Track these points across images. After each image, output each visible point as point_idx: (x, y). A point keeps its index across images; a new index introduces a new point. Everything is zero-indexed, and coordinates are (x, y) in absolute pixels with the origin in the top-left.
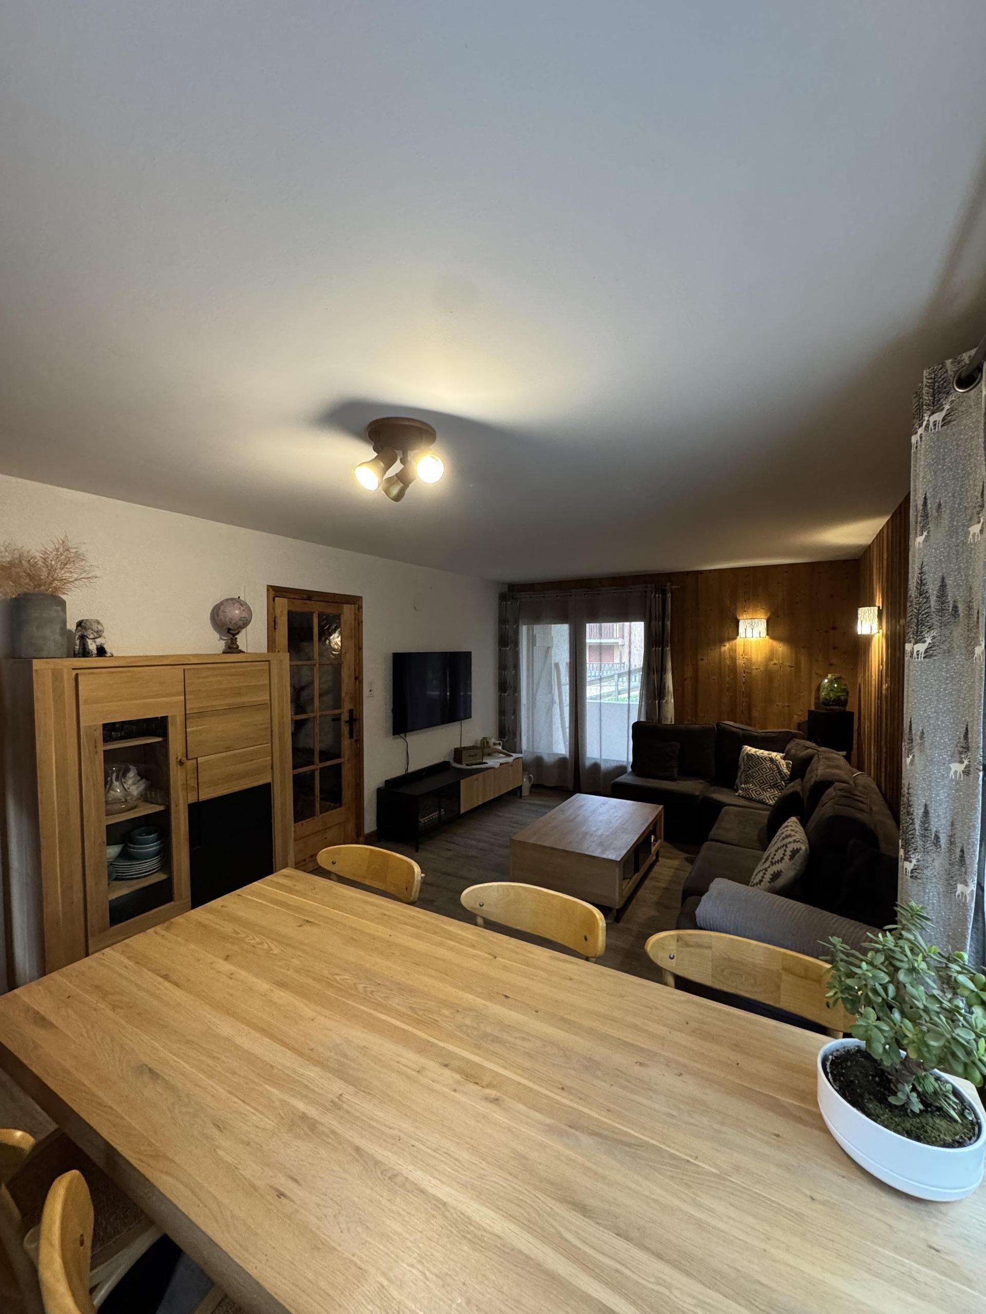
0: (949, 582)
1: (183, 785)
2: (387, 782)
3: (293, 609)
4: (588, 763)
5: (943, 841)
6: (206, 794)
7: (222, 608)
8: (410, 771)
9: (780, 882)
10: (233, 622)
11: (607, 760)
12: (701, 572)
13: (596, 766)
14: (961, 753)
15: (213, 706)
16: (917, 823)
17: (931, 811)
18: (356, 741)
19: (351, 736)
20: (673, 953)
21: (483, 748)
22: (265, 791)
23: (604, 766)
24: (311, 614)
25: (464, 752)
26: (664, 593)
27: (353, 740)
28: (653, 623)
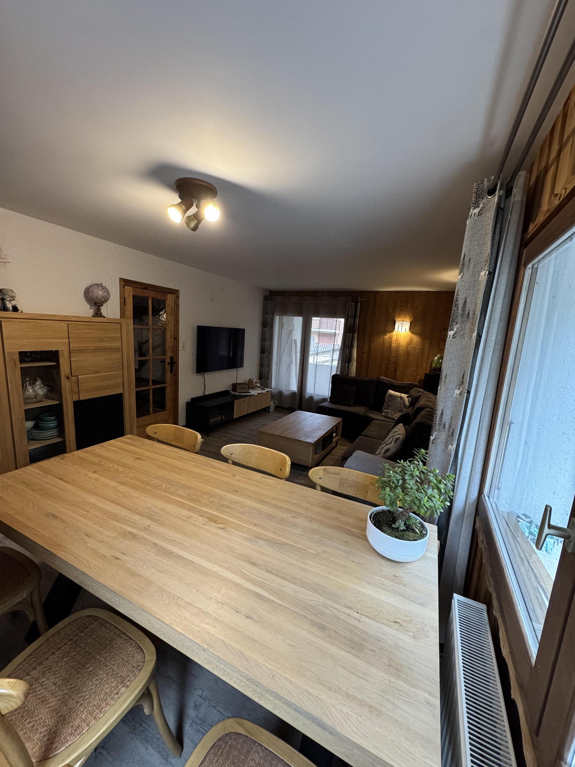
0: (468, 300)
1: (70, 390)
2: (192, 399)
3: (136, 294)
4: (307, 396)
5: (447, 426)
6: (84, 397)
7: (91, 289)
8: (206, 394)
9: (389, 454)
10: (98, 298)
11: (317, 395)
12: (379, 292)
13: (311, 398)
14: (460, 385)
15: (86, 347)
16: (438, 418)
17: (444, 412)
18: (175, 375)
19: (171, 372)
20: (322, 476)
21: (249, 385)
22: (118, 399)
23: (315, 398)
24: (147, 298)
25: (238, 386)
27: (173, 374)
28: (349, 319)
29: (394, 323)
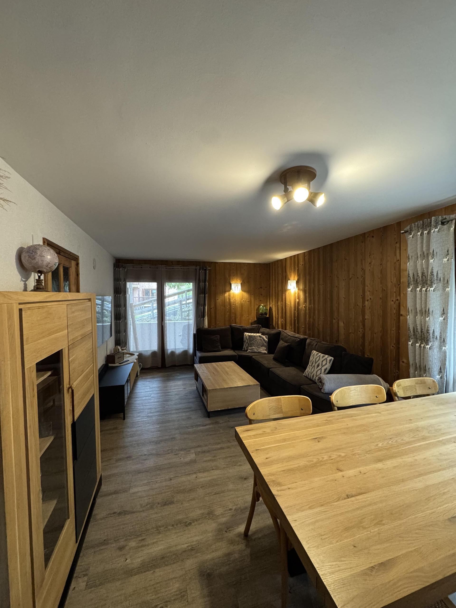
0: (439, 272)
1: (69, 411)
4: (169, 352)
5: (438, 338)
6: (77, 414)
11: (178, 349)
13: (173, 353)
14: (442, 315)
15: (77, 337)
16: (431, 335)
23: (177, 352)
26: (205, 270)
29: (231, 285)
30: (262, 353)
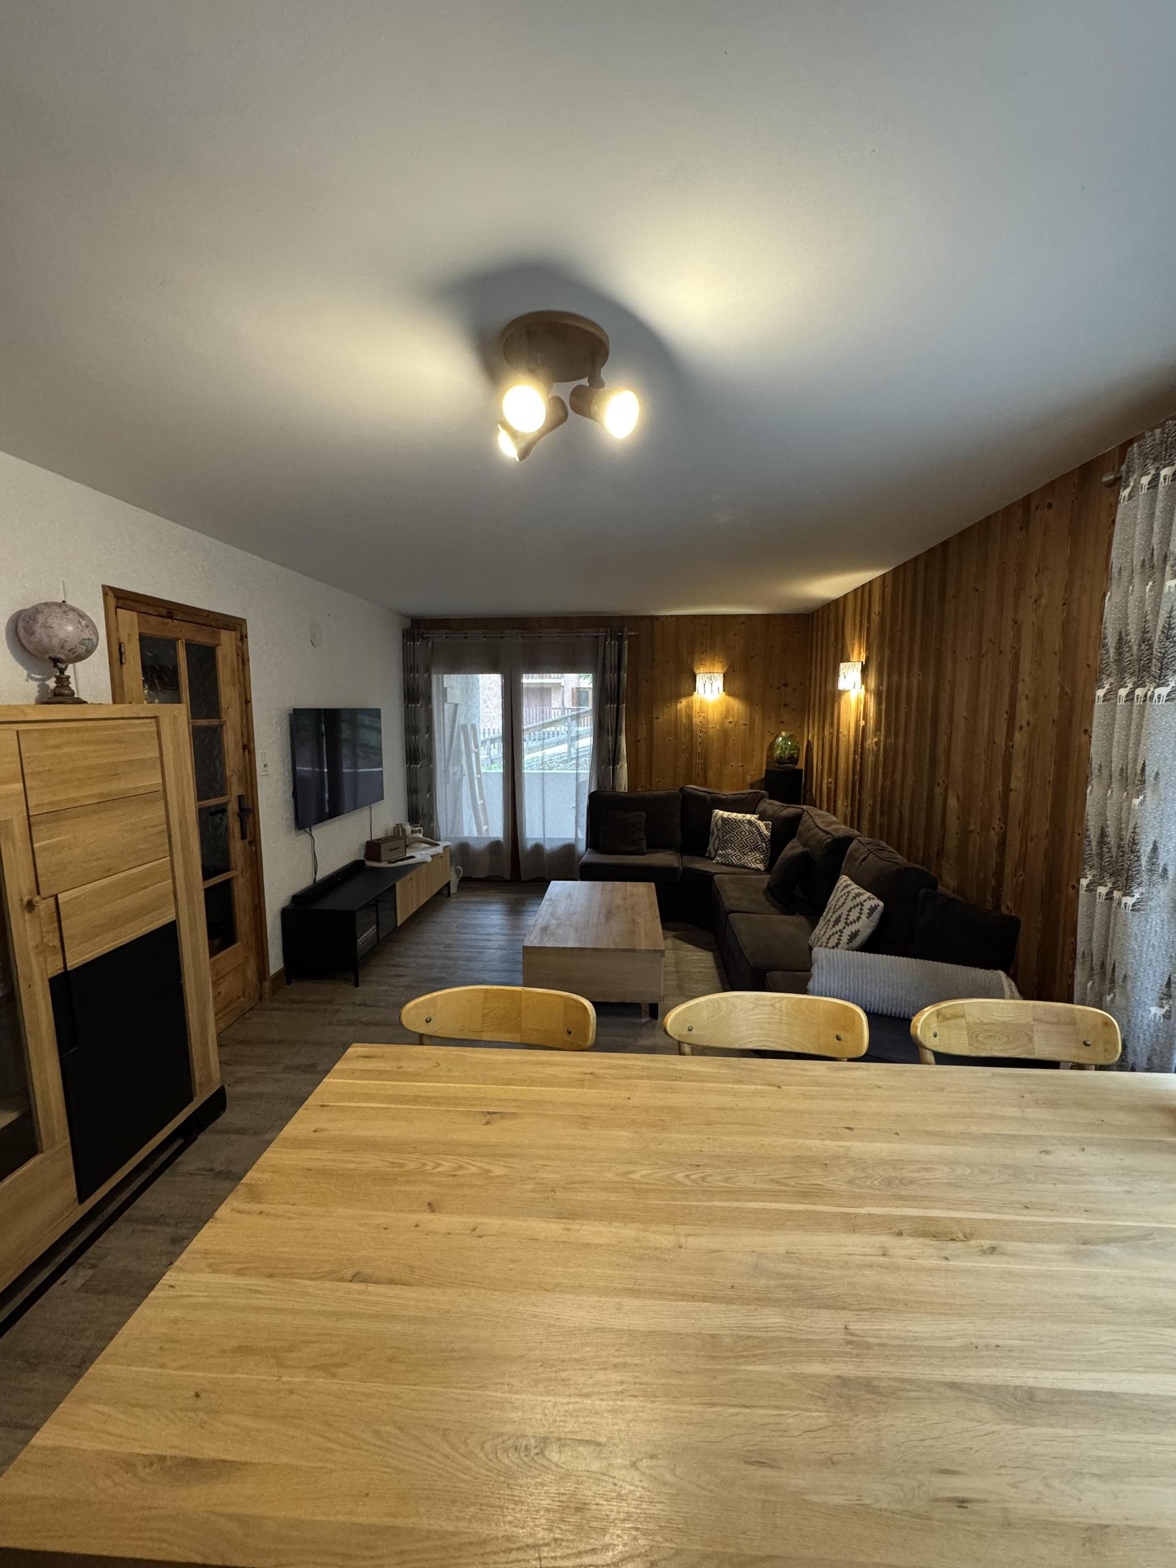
1: (37, 947)
2: (295, 898)
3: (147, 632)
4: (529, 845)
6: (78, 956)
8: (319, 877)
10: (68, 647)
11: (552, 839)
12: (657, 618)
13: (538, 848)
15: (75, 800)
18: (250, 843)
19: (243, 837)
20: (936, 1030)
21: (397, 836)
22: (168, 934)
23: (548, 847)
24: (172, 643)
25: (383, 847)
26: (620, 639)
27: (246, 841)
28: (608, 675)
29: (695, 676)
30: (749, 868)
